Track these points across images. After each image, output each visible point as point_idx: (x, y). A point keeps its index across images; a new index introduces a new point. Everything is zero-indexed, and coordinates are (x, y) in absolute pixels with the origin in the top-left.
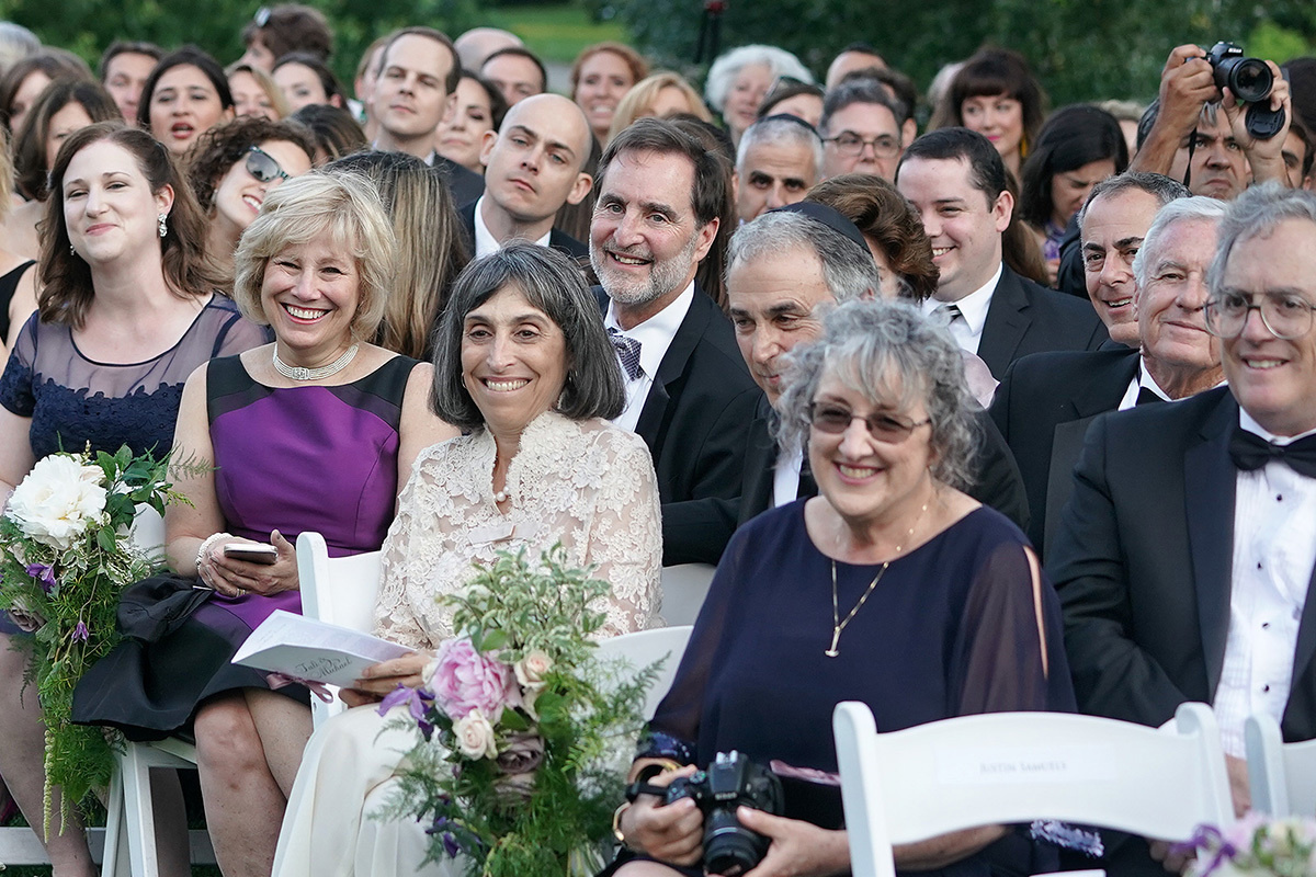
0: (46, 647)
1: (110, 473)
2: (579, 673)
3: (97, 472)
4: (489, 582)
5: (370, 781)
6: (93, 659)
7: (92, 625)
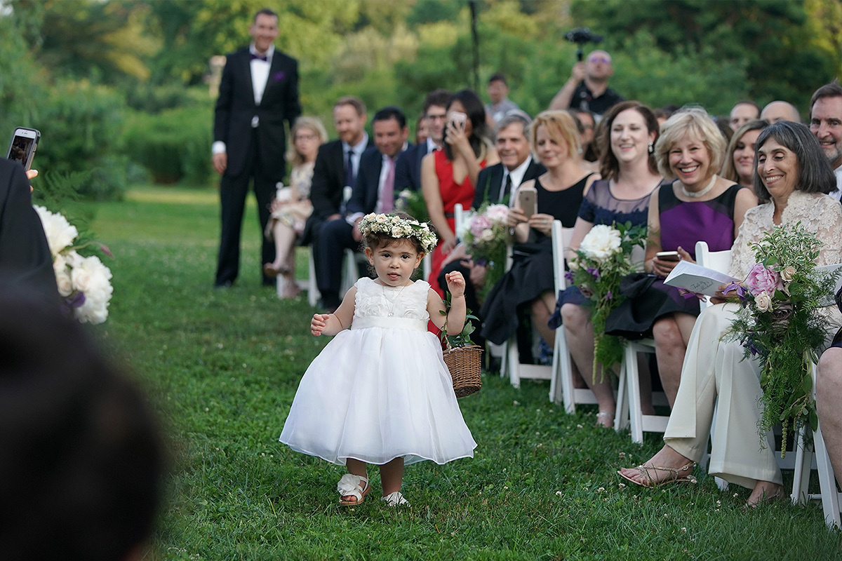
0: (595, 303)
1: (622, 232)
2: (808, 276)
3: (617, 232)
4: (771, 240)
5: (722, 333)
6: (613, 308)
7: (614, 294)
